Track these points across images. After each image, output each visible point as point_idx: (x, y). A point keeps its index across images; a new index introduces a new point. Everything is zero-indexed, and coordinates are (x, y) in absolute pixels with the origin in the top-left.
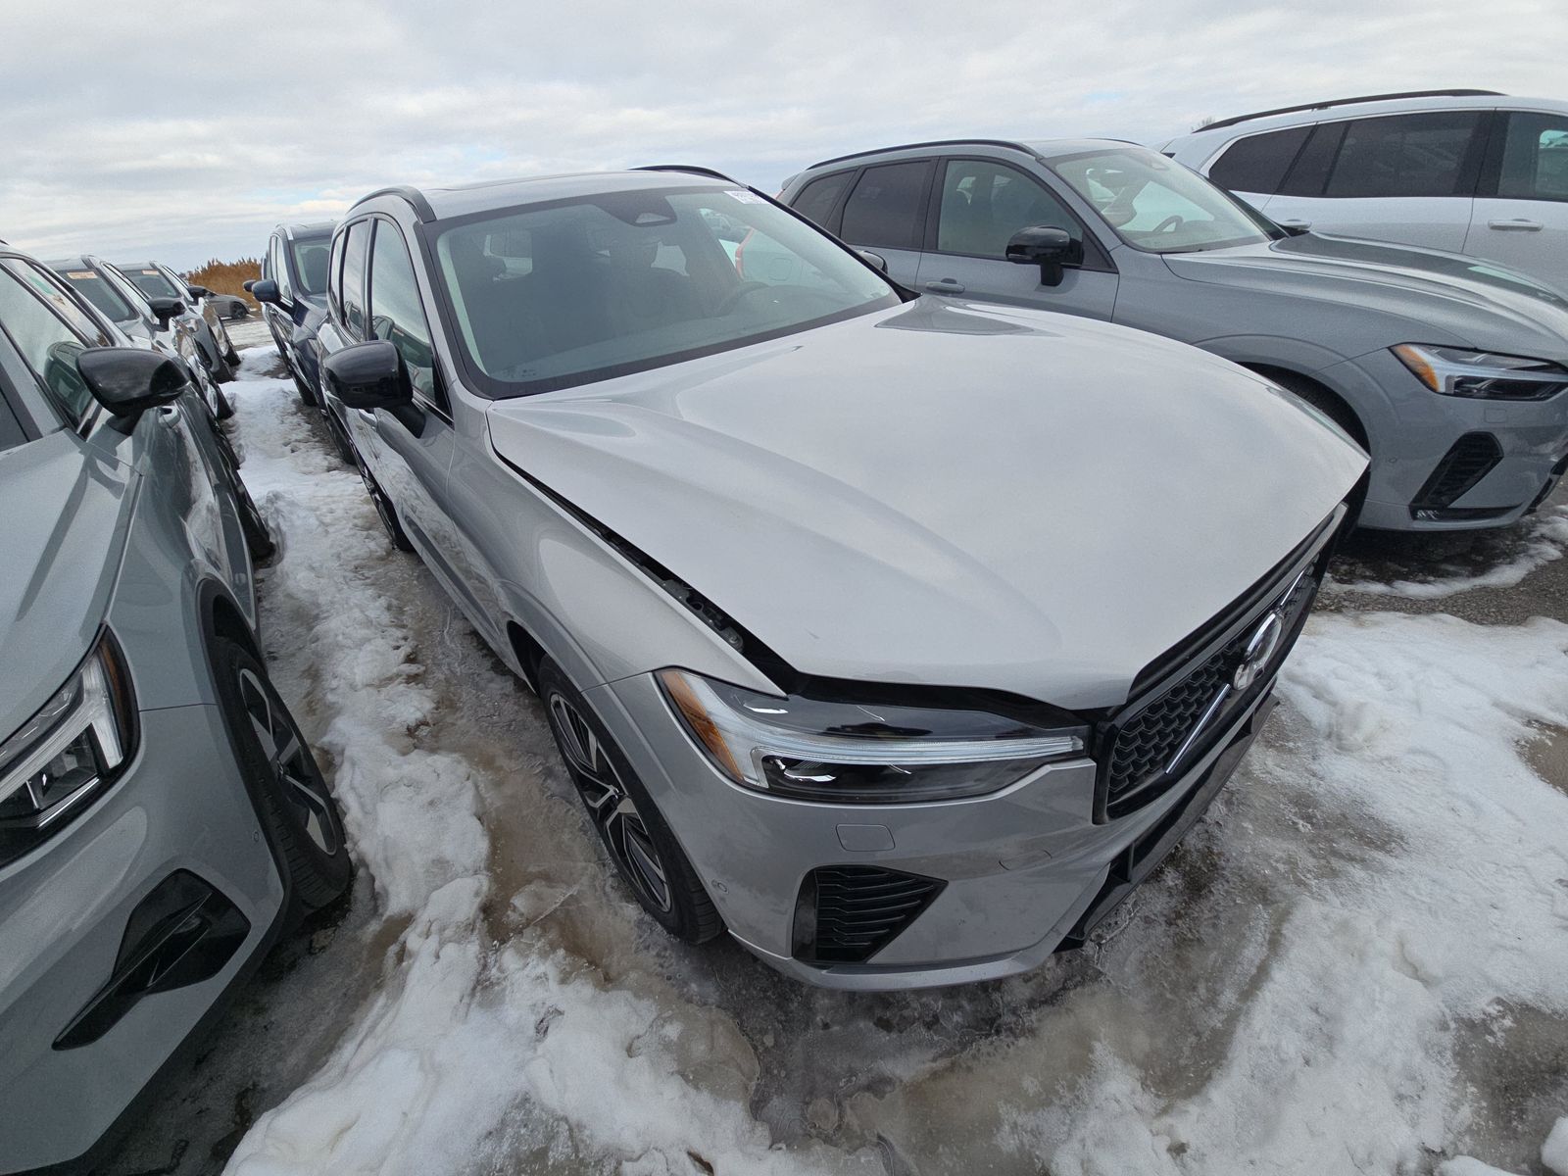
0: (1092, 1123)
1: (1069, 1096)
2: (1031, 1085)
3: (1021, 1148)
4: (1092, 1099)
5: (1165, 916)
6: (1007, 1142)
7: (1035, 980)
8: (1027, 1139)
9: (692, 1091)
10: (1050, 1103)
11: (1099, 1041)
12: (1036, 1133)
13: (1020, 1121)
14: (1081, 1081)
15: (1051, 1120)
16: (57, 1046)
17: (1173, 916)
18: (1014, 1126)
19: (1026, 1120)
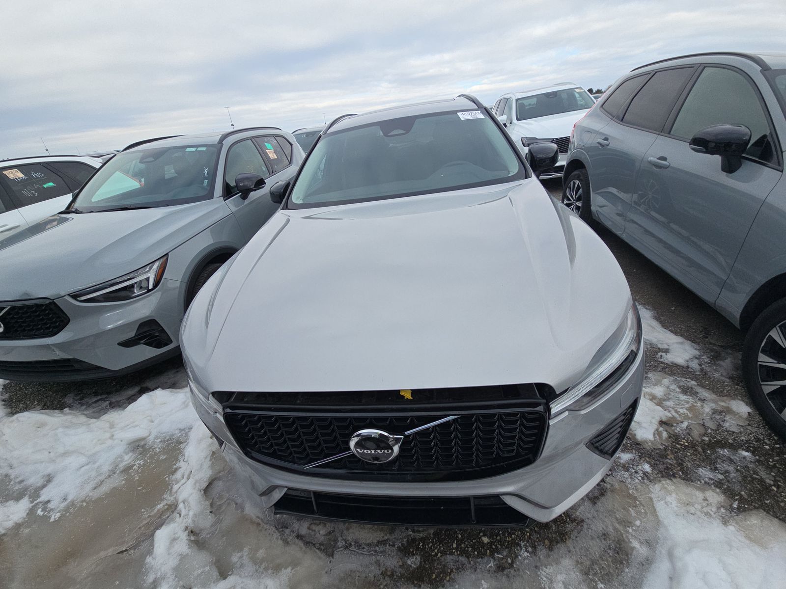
0: (250, 582)
1: (261, 570)
2: (261, 554)
3: (235, 564)
4: (263, 578)
5: (386, 569)
6: (235, 558)
7: (311, 531)
8: (238, 565)
9: (209, 458)
10: (256, 565)
11: (292, 569)
12: (242, 566)
13: (244, 558)
14: (270, 571)
15: (250, 568)
16: (118, 344)
17: (389, 573)
18: (241, 557)
19: (246, 560)
